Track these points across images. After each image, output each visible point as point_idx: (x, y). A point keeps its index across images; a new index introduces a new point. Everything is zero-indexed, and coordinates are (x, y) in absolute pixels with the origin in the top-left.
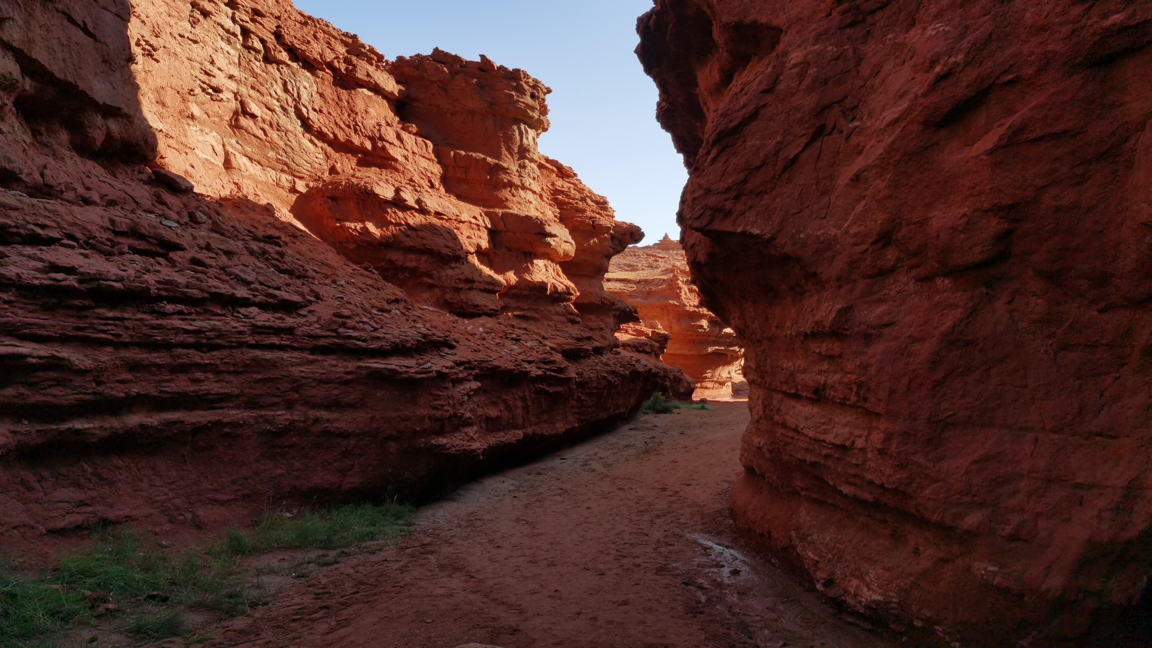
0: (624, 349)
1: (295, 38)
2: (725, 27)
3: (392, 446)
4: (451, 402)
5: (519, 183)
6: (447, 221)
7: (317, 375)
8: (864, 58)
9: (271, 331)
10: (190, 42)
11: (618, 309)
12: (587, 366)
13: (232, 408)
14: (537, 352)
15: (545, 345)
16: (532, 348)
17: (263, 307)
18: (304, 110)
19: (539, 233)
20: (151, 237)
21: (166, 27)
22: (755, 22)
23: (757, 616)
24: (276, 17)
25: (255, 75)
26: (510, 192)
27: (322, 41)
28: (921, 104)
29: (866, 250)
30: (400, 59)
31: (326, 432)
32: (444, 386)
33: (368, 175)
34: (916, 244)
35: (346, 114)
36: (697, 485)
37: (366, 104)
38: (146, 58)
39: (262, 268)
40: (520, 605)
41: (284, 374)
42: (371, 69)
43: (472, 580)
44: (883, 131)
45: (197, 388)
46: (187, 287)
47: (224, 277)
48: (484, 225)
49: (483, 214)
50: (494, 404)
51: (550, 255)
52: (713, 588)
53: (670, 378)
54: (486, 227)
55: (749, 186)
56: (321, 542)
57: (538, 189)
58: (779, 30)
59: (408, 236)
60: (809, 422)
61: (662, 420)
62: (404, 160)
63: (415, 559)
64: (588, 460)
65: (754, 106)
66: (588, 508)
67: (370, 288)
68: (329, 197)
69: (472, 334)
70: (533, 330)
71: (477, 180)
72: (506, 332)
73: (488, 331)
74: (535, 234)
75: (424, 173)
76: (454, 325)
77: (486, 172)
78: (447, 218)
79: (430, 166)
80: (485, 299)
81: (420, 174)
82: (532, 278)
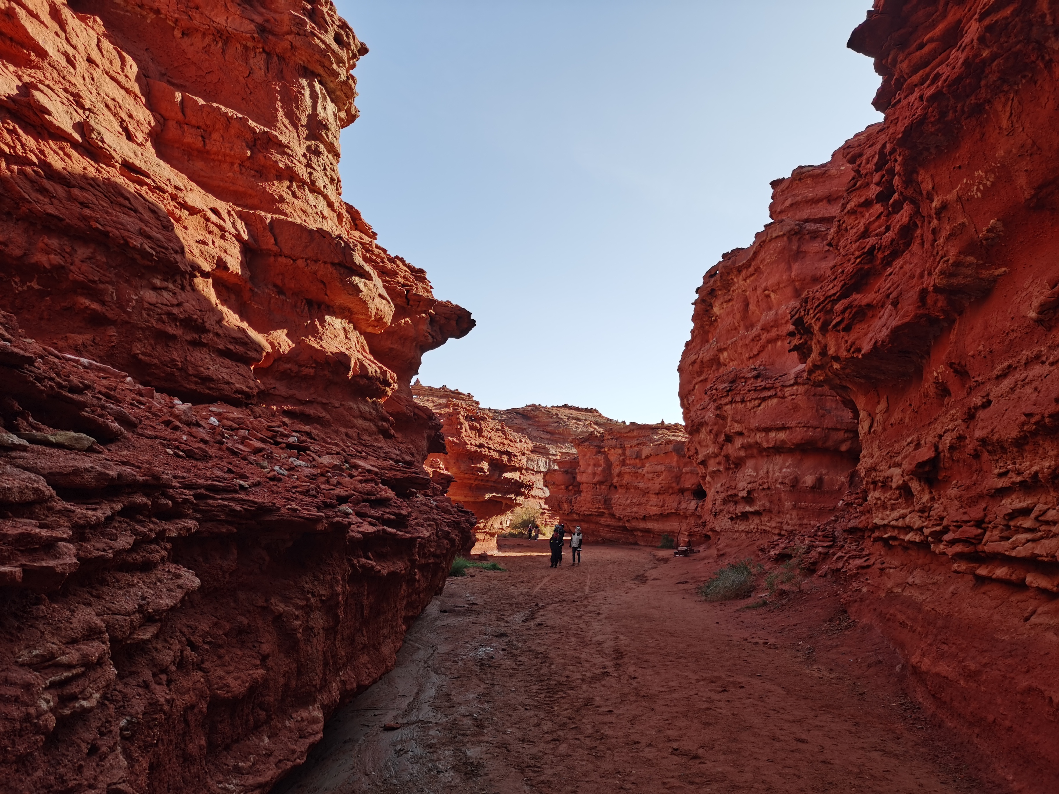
5: (306, 177)
6: (152, 189)
26: (289, 188)
48: (233, 231)
49: (233, 213)
51: (355, 313)
57: (336, 204)
69: (189, 424)
70: (323, 438)
71: (225, 155)
72: (273, 431)
73: (231, 426)
74: (333, 264)
75: (113, 109)
76: (141, 398)
77: (244, 144)
78: (153, 184)
79: (129, 103)
80: (227, 370)
81: (102, 106)
82: (321, 346)
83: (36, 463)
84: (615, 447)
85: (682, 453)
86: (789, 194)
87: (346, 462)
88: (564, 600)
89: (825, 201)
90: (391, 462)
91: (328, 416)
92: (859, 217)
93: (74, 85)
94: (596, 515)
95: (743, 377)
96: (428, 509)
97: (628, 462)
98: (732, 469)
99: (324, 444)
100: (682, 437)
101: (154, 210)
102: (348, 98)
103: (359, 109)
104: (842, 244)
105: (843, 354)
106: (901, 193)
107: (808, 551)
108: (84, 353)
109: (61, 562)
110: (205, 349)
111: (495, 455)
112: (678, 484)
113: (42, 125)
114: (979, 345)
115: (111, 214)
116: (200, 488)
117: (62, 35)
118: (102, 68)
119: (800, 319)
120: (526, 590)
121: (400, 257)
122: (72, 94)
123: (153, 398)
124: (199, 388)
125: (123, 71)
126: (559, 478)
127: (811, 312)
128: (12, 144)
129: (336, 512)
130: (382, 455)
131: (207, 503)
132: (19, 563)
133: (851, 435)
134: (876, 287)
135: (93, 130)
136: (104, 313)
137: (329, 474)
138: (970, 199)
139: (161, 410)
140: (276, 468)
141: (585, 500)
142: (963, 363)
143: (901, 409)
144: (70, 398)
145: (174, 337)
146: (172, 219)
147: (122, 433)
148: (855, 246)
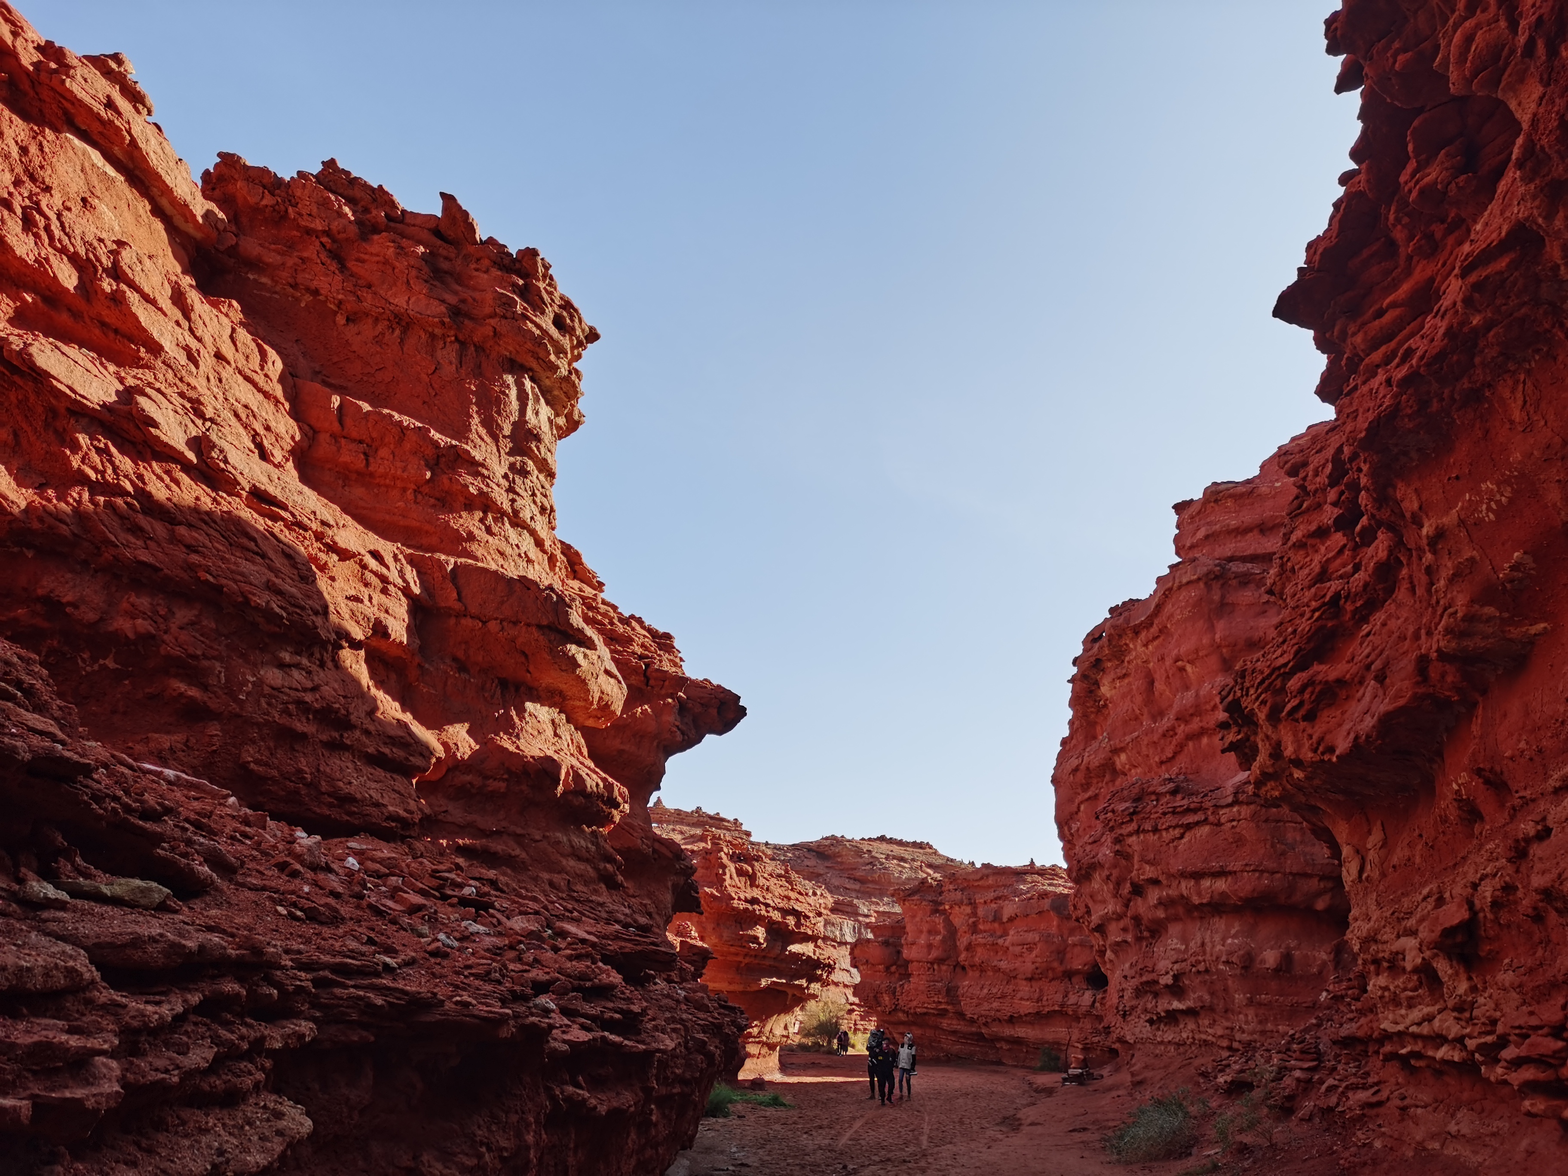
5: (506, 506)
6: (289, 526)
19: (550, 628)
26: (482, 521)
37: (90, 186)
48: (400, 582)
49: (401, 556)
54: (406, 591)
57: (548, 541)
69: (315, 868)
70: (515, 890)
71: (395, 478)
72: (440, 878)
73: (377, 871)
74: (539, 627)
75: (244, 419)
76: (248, 829)
77: (422, 463)
78: (291, 519)
79: (266, 411)
80: (378, 786)
81: (230, 416)
82: (518, 747)
83: (77, 929)
84: (960, 904)
85: (1066, 913)
86: (1202, 522)
87: (549, 927)
88: (889, 1160)
89: (1256, 532)
90: (617, 927)
91: (524, 855)
92: (1310, 551)
93: (194, 388)
94: (934, 1015)
95: (1154, 793)
96: (672, 1003)
97: (981, 927)
98: (1146, 938)
99: (516, 899)
100: (1063, 888)
101: (289, 555)
102: (569, 399)
103: (583, 412)
104: (1288, 590)
105: (1308, 755)
106: (1373, 516)
107: (1279, 1078)
108: (171, 762)
109: (95, 1090)
110: (347, 754)
111: (776, 916)
112: (1061, 963)
113: (145, 442)
114: (1519, 741)
115: (228, 560)
116: (323, 969)
117: (185, 324)
118: (234, 365)
119: (1236, 702)
120: (827, 1142)
121: (637, 616)
122: (190, 400)
123: (264, 828)
124: (334, 813)
125: (262, 369)
126: (876, 953)
127: (1252, 691)
128: (100, 467)
129: (529, 1008)
130: (604, 915)
131: (332, 993)
132: (28, 1092)
133: (1330, 885)
134: (1348, 653)
135: (214, 446)
136: (205, 703)
137: (522, 946)
138: (1479, 523)
139: (274, 847)
140: (442, 936)
141: (916, 990)
142: (1498, 768)
143: (1406, 842)
144: (141, 828)
145: (303, 737)
146: (313, 567)
147: (213, 882)
148: (1309, 594)
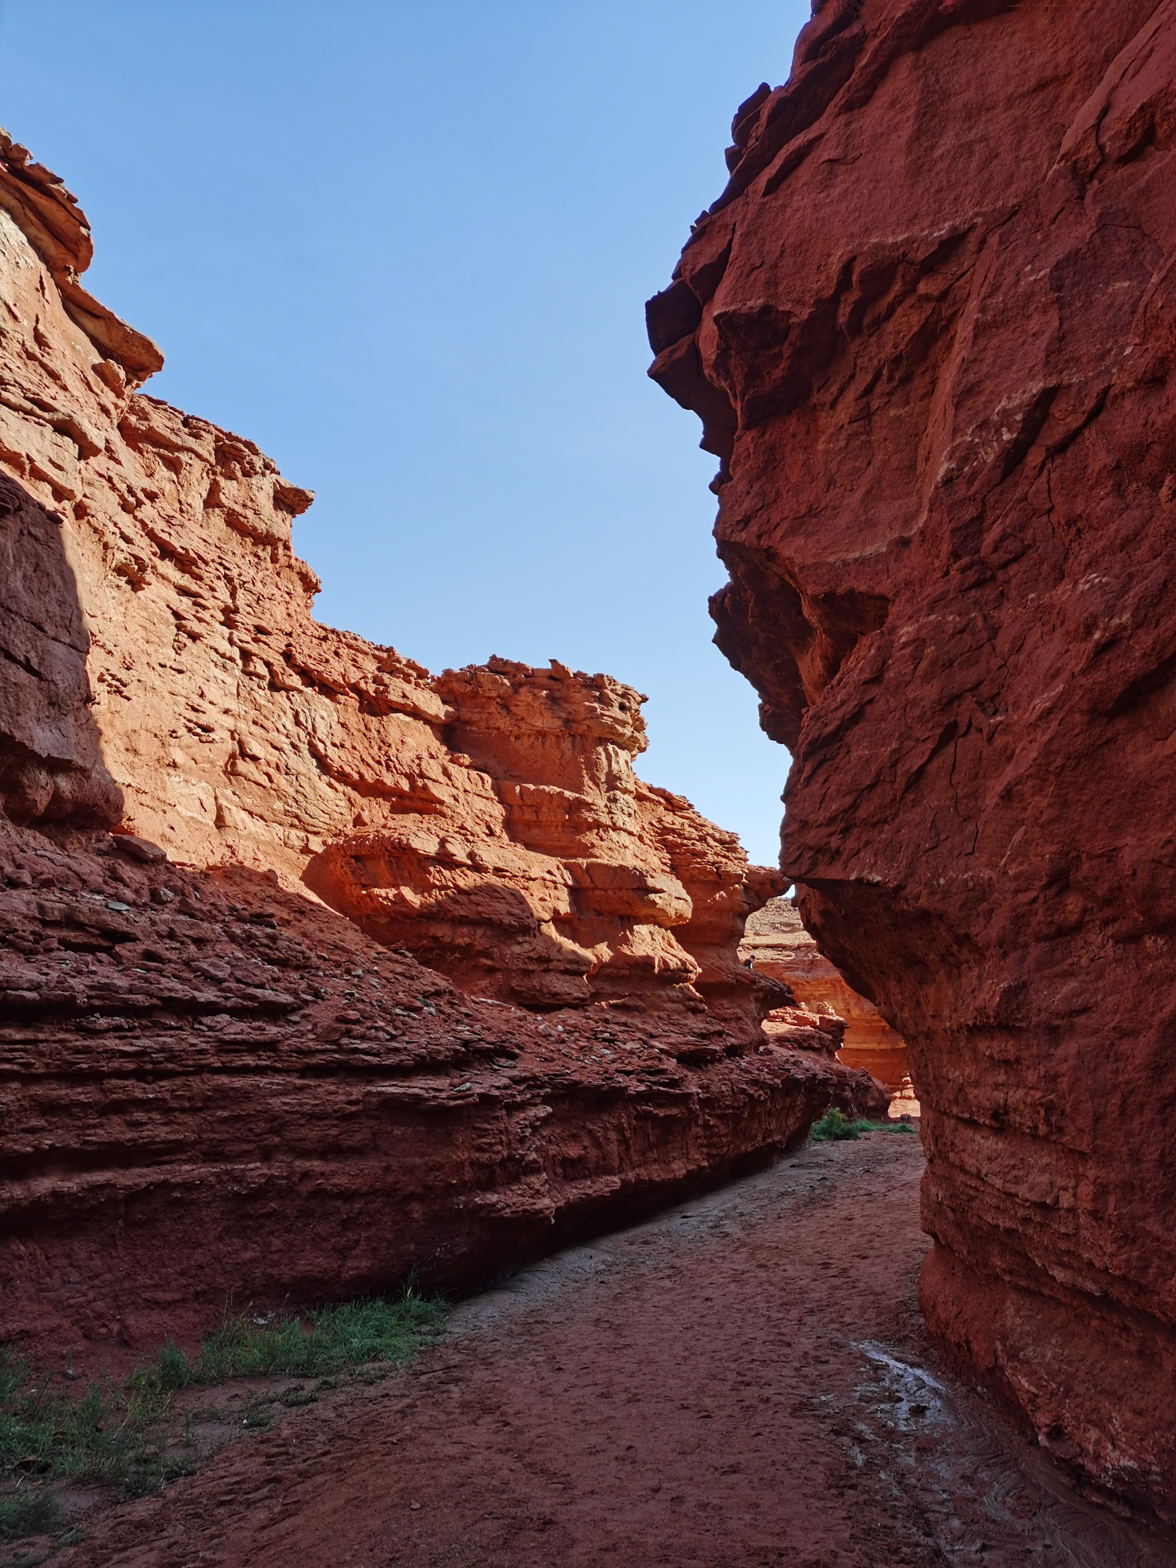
0: (781, 1046)
1: (310, 657)
2: (814, 600)
3: (417, 1210)
4: (504, 1138)
5: (609, 823)
6: (510, 879)
7: (307, 1107)
8: (1000, 628)
9: (244, 1048)
10: (173, 672)
11: (761, 989)
12: (717, 1074)
13: (186, 1162)
14: (639, 1057)
15: (653, 1047)
16: (632, 1052)
17: (238, 1013)
18: (321, 746)
19: (639, 889)
20: (92, 926)
21: (142, 656)
22: (851, 592)
23: (944, 1491)
24: (287, 634)
25: (258, 708)
26: (597, 834)
27: (345, 659)
28: (1082, 686)
29: (1035, 899)
30: (448, 673)
31: (319, 1193)
32: (492, 1115)
33: (404, 824)
34: (1106, 885)
35: (376, 748)
36: (877, 1257)
37: (402, 731)
38: (114, 695)
39: (240, 959)
40: (569, 1475)
41: (259, 1108)
42: (408, 688)
43: (506, 1429)
44: (1034, 726)
45: (136, 1135)
46: (131, 992)
47: (186, 975)
48: (562, 881)
49: (561, 866)
50: (575, 1137)
51: (656, 918)
52: (879, 1440)
53: (850, 1086)
54: (566, 885)
55: (861, 813)
56: (298, 1365)
57: (636, 830)
58: (884, 600)
59: (457, 902)
60: (993, 1165)
61: (838, 1151)
62: (453, 802)
63: (430, 1392)
64: (721, 1219)
65: (855, 702)
66: (707, 1299)
67: (400, 978)
68: (352, 857)
69: (546, 1036)
71: (552, 822)
72: (594, 1031)
73: (570, 1030)
74: (633, 889)
76: (521, 1023)
77: (563, 810)
78: (511, 874)
79: (488, 807)
80: (568, 984)
81: (475, 819)
82: (632, 952)
91: (643, 1005)
93: (460, 814)
101: (513, 893)
110: (552, 973)
113: (452, 862)
115: (492, 905)
116: (551, 1075)
117: (450, 783)
118: (472, 792)
122: (462, 830)
123: (526, 1021)
124: (551, 1002)
125: (483, 787)
128: (439, 879)
131: (554, 1081)
135: (476, 855)
136: (494, 966)
139: (532, 1031)
140: (592, 1057)
145: (533, 971)
146: (524, 893)
